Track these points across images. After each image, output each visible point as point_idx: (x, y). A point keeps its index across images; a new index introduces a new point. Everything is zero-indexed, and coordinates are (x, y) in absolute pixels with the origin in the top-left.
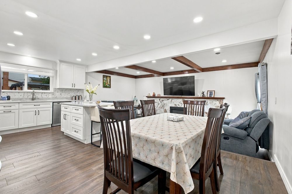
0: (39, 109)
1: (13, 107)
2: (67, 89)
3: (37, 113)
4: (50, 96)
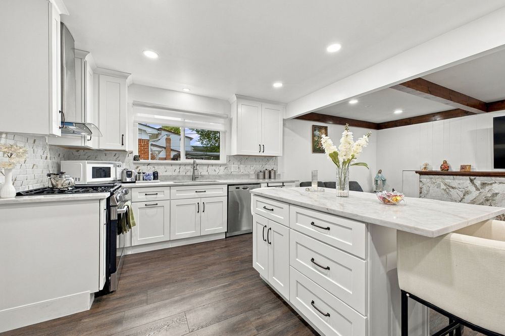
0: (203, 200)
1: (160, 196)
2: (249, 156)
3: (200, 208)
4: (221, 171)
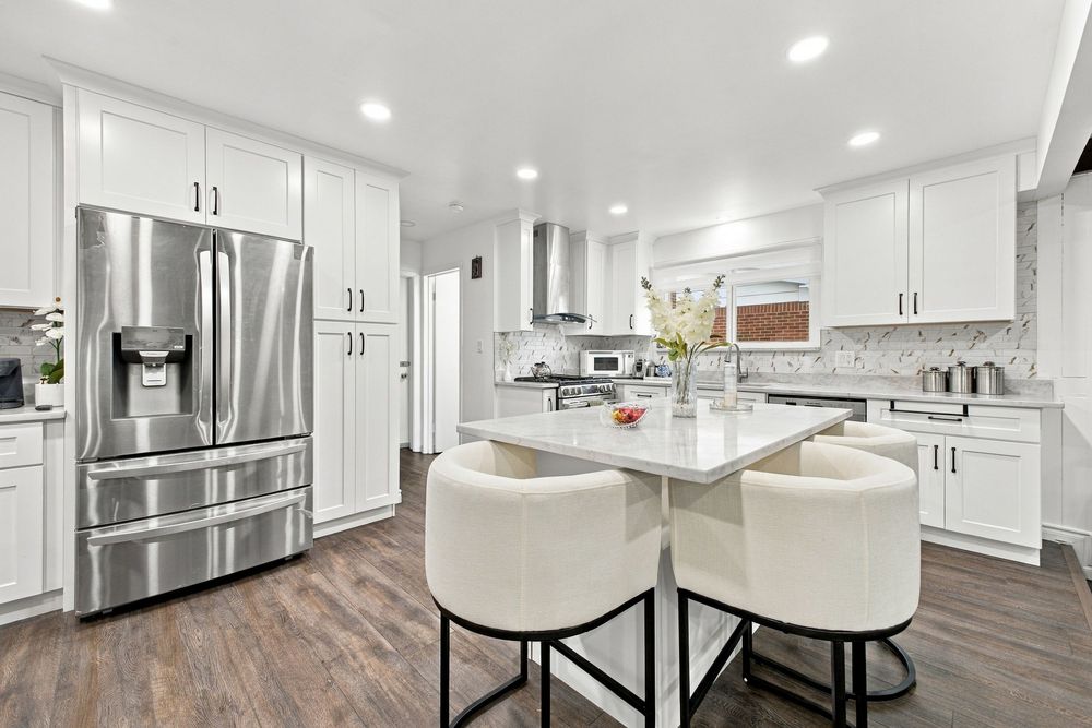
4: (806, 365)
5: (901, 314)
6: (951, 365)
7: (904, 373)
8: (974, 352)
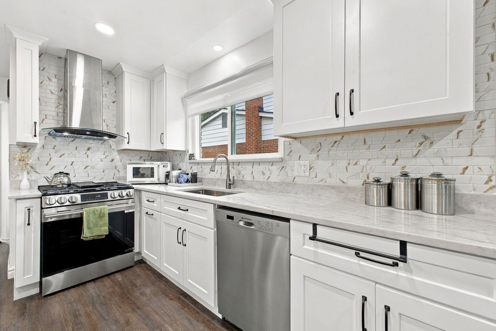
4: (274, 173)
5: (337, 116)
6: (394, 176)
7: (352, 183)
8: (419, 161)
